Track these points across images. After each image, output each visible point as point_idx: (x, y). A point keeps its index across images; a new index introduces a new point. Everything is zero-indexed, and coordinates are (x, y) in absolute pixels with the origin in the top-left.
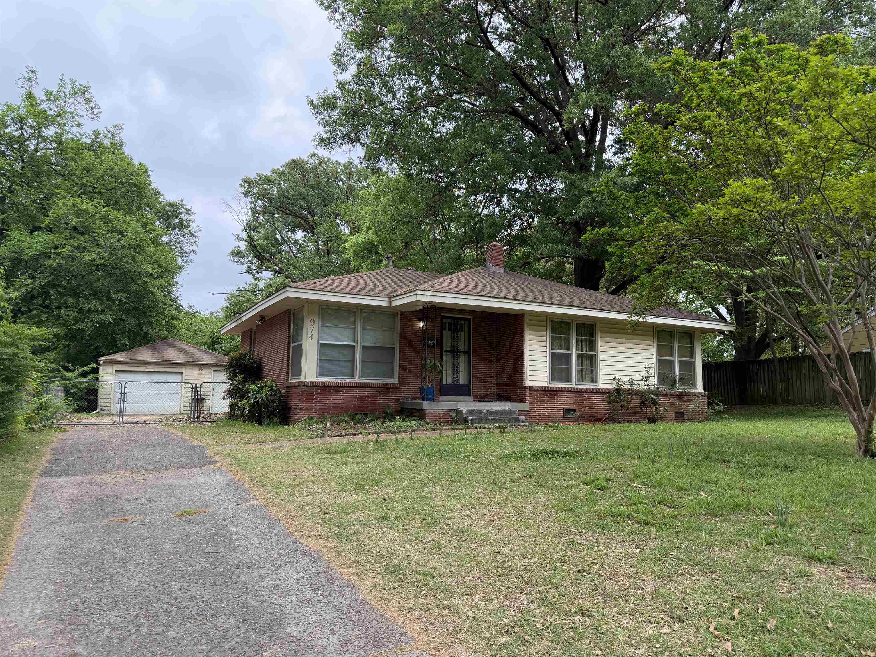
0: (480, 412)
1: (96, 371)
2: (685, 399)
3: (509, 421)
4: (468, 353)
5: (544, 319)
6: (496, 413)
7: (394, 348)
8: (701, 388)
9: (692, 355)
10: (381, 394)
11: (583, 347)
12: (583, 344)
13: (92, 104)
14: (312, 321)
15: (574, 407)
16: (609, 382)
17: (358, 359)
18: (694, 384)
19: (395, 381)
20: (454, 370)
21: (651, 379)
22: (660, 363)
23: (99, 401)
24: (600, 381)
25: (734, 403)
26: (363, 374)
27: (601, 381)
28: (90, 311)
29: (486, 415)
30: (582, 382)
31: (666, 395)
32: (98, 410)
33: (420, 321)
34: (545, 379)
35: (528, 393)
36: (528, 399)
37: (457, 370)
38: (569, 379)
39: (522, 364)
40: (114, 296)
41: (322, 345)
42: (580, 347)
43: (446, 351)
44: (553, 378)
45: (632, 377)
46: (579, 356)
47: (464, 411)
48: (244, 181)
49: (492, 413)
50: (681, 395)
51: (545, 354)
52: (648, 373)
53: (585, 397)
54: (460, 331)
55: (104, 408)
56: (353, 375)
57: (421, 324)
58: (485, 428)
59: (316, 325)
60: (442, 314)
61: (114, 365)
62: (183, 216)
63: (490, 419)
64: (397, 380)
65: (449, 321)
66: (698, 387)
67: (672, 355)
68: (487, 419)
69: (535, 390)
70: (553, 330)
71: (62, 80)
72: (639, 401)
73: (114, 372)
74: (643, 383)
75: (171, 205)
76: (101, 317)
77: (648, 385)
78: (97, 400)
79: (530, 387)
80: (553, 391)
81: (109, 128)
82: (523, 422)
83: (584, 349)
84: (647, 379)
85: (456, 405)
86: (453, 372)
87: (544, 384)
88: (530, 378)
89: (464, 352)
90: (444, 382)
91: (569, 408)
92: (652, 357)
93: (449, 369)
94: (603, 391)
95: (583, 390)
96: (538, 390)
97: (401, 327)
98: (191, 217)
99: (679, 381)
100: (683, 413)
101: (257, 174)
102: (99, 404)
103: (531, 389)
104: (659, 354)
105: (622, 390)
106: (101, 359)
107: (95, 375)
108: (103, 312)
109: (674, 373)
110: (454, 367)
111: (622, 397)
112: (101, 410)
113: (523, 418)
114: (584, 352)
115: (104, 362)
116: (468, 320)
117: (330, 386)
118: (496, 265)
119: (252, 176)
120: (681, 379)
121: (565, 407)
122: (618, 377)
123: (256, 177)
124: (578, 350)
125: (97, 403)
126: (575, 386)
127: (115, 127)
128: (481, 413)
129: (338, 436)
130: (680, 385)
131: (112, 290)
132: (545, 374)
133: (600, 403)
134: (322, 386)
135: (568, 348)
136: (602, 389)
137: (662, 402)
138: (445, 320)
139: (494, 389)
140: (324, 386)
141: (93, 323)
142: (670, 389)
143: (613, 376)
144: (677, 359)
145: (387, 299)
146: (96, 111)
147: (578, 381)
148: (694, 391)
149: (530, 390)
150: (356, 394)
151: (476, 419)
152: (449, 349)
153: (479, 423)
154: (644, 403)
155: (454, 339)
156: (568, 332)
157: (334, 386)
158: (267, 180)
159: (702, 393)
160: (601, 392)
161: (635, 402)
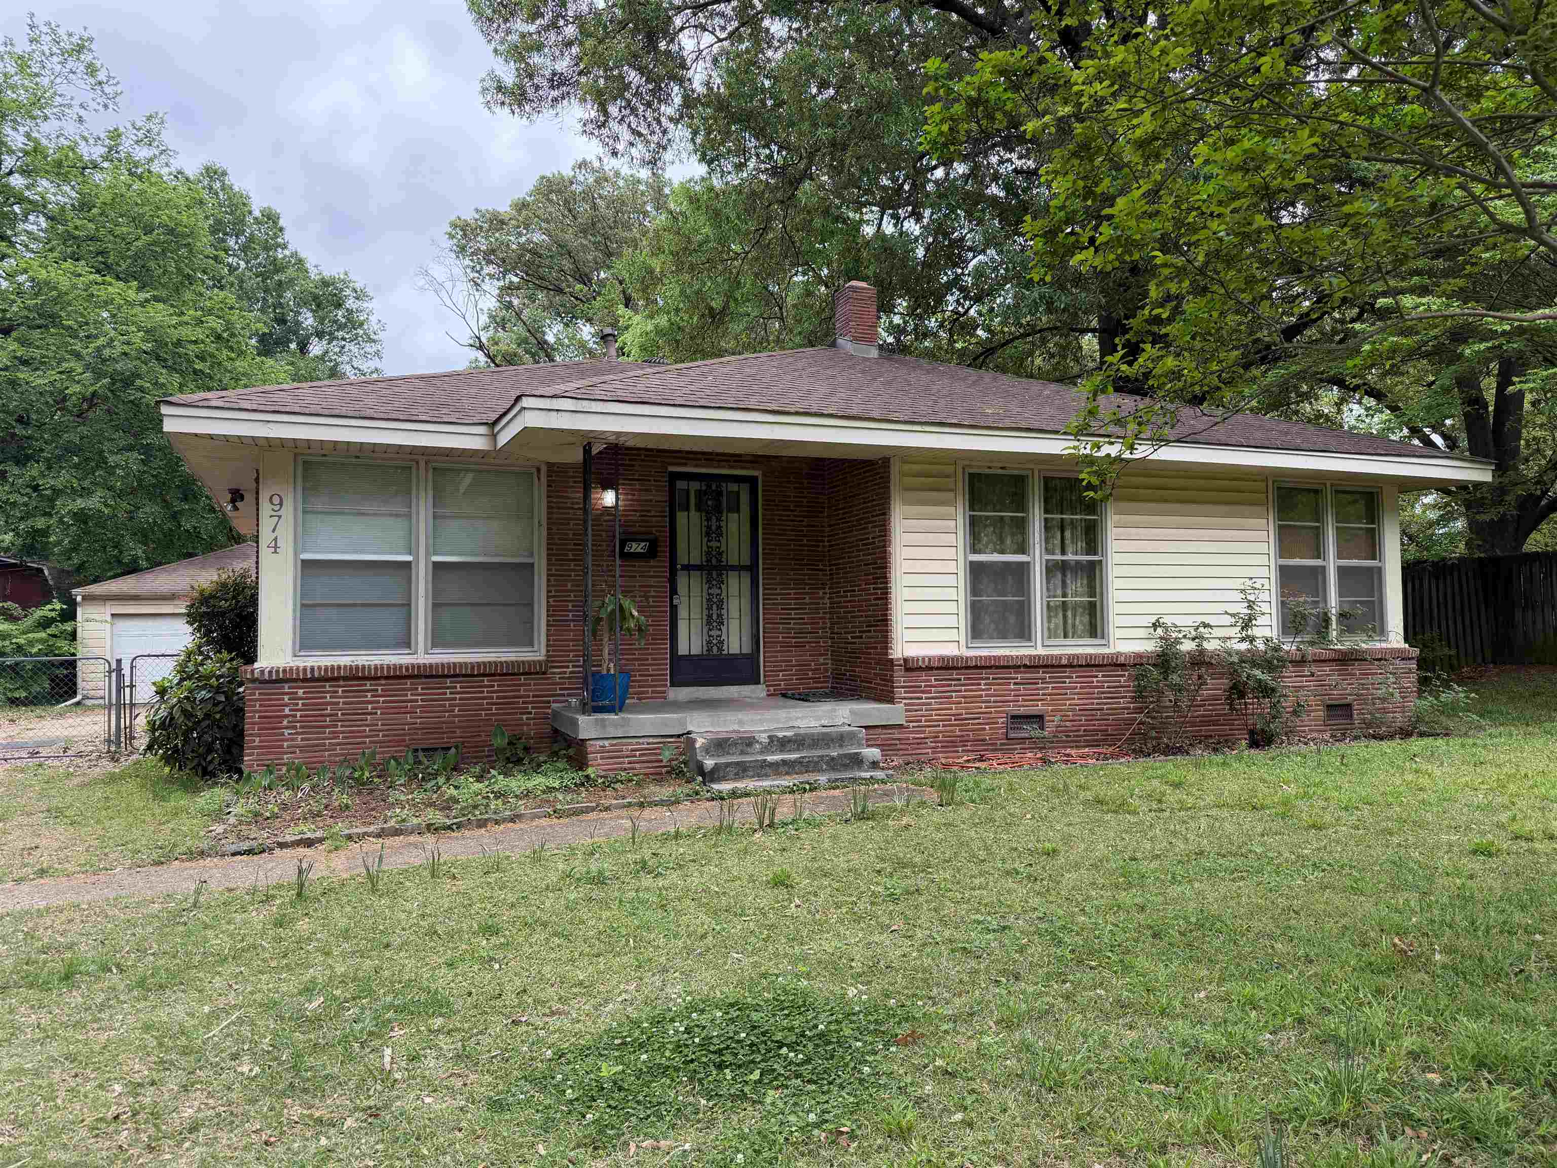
0: (749, 742)
1: (69, 615)
2: (1356, 669)
3: (833, 764)
4: (752, 568)
5: (950, 469)
6: (798, 742)
7: (532, 565)
8: (1401, 638)
9: (1373, 549)
10: (491, 689)
11: (1067, 542)
12: (1068, 534)
13: (102, 76)
14: (276, 500)
15: (1039, 708)
16: (1142, 633)
17: (421, 602)
18: (1381, 630)
19: (536, 653)
20: (710, 616)
21: (1260, 621)
22: (1286, 575)
23: (79, 681)
24: (1114, 633)
25: (1479, 660)
26: (437, 640)
27: (1119, 633)
28: (57, 492)
29: (767, 749)
30: (1066, 636)
31: (1301, 662)
32: (79, 698)
33: (605, 488)
34: (953, 635)
35: (900, 678)
36: (900, 692)
37: (720, 616)
38: (1024, 633)
39: (884, 597)
40: (112, 459)
41: (307, 564)
42: (1057, 542)
43: (688, 568)
44: (976, 632)
45: (1207, 620)
46: (1051, 569)
47: (700, 742)
48: (454, 226)
49: (783, 744)
50: (1345, 659)
51: (951, 567)
52: (1251, 605)
53: (1073, 679)
54: (730, 510)
55: (92, 693)
56: (406, 642)
57: (609, 498)
58: (747, 795)
59: (288, 511)
60: (672, 469)
61: (108, 603)
62: (350, 303)
63: (771, 765)
64: (543, 651)
65: (695, 486)
66: (1392, 637)
67: (1318, 552)
68: (764, 764)
69: (920, 669)
70: (975, 500)
71: (31, 27)
72: (1226, 682)
73: (109, 618)
74: (1235, 632)
75: (325, 283)
76: (80, 503)
77: (1252, 639)
78: (75, 676)
79: (906, 660)
80: (976, 667)
81: (139, 124)
82: (875, 765)
83: (1070, 549)
84: (1247, 623)
85: (683, 723)
86: (709, 623)
87: (950, 651)
88: (909, 635)
89: (739, 568)
90: (683, 650)
91: (1022, 711)
92: (1264, 560)
93: (696, 613)
94: (1122, 660)
95: (1064, 662)
96: (929, 668)
97: (549, 507)
98: (365, 305)
99: (1339, 622)
100: (1349, 706)
101: (477, 211)
102: (80, 684)
103: (910, 666)
104: (1284, 550)
105: (1177, 655)
106: (78, 593)
107: (68, 627)
108: (86, 492)
109: (1325, 601)
110: (709, 608)
111: (1175, 678)
112: (86, 697)
113: (873, 753)
114: (1070, 557)
115: (84, 598)
116: (753, 481)
117: (331, 677)
118: (855, 339)
119: (469, 215)
120: (1342, 616)
121: (1013, 709)
122: (1167, 620)
123: (477, 217)
124: (1048, 551)
125: (75, 684)
126: (1041, 651)
127: (149, 118)
128: (750, 744)
129: (250, 852)
130: (1341, 633)
131: (106, 447)
132: (952, 621)
133: (1114, 695)
134: (305, 680)
135: (1022, 549)
136: (1119, 654)
137: (1289, 679)
138: (681, 485)
139: (826, 661)
140: (313, 679)
141: (61, 519)
142: (1312, 643)
143: (1153, 619)
144: (1332, 563)
145: (482, 430)
146: (107, 89)
147: (1052, 634)
148: (1378, 645)
149: (908, 670)
150: (415, 695)
151: (728, 765)
152: (695, 559)
153: (738, 777)
154: (1238, 690)
155: (713, 533)
156: (1020, 503)
157: (345, 678)
158: (497, 222)
159: (1399, 650)
160: (1115, 664)
161: (1215, 687)
